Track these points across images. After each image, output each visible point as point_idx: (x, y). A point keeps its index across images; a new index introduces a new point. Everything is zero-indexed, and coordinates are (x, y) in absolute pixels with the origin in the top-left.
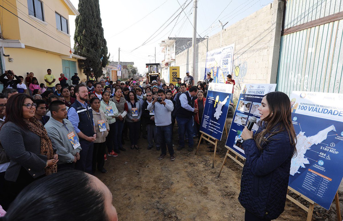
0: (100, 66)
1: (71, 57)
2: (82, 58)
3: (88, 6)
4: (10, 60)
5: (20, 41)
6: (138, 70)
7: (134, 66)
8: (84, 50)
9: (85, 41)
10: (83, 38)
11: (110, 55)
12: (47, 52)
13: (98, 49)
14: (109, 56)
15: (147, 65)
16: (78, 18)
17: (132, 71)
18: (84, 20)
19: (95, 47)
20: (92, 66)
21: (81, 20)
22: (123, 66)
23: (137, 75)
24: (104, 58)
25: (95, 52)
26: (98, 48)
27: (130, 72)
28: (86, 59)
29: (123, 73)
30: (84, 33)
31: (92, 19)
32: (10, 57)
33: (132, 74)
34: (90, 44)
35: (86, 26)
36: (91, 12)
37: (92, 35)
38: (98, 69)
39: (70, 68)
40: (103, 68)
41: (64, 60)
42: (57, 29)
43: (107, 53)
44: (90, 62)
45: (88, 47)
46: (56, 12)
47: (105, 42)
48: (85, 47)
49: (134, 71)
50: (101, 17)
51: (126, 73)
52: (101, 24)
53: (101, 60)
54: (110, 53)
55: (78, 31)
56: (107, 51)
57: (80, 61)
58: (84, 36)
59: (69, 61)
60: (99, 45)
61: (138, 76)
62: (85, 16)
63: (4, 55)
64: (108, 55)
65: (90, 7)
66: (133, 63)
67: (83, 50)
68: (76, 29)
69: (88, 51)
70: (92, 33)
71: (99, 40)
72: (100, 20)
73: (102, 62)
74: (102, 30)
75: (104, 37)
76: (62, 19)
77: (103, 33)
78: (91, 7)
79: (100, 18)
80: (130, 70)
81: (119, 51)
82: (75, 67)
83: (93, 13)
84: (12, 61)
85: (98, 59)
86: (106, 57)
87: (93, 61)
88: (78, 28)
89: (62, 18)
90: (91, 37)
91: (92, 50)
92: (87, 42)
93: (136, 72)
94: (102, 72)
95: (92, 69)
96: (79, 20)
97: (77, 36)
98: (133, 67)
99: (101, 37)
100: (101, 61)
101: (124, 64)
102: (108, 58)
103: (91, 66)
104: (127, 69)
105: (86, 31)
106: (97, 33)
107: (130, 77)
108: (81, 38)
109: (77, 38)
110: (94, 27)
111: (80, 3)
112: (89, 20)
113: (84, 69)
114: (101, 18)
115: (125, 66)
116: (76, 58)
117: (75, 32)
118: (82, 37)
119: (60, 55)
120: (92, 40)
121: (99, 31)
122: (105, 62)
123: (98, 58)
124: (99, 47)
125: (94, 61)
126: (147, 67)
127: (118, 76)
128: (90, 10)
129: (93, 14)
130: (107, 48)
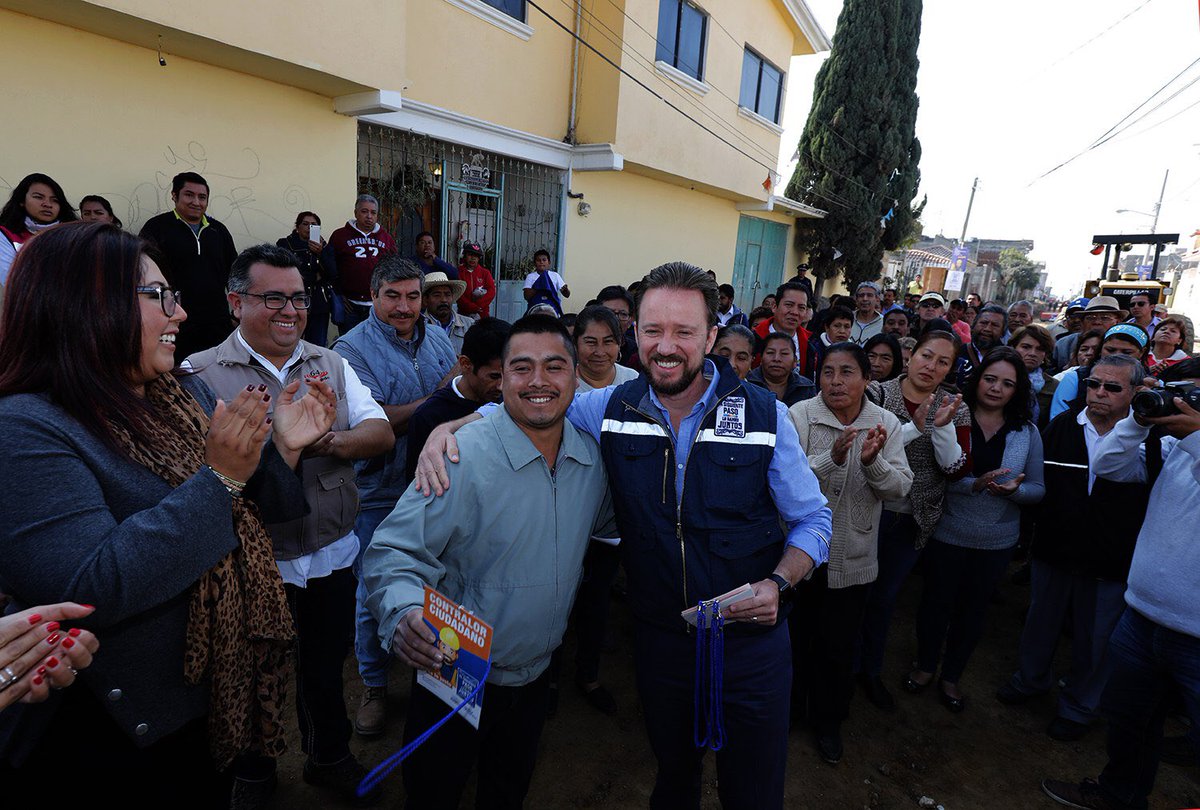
0: (873, 244)
1: (771, 207)
2: (811, 211)
3: (872, 15)
4: (582, 210)
5: (612, 147)
6: (1046, 274)
7: (1032, 257)
8: (826, 185)
9: (833, 150)
10: (829, 140)
11: (924, 203)
12: (694, 186)
13: (878, 177)
14: (921, 209)
15: (1101, 242)
16: (829, 66)
17: (1016, 276)
18: (847, 71)
19: (869, 170)
20: (840, 244)
21: (835, 73)
22: (981, 256)
23: (1037, 293)
24: (897, 212)
25: (863, 190)
26: (878, 172)
27: (1007, 279)
28: (827, 217)
29: (974, 281)
30: (839, 118)
31: (880, 61)
32: (585, 200)
33: (1014, 290)
34: (851, 159)
35: (850, 92)
36: (880, 38)
37: (865, 122)
38: (864, 253)
39: (763, 247)
40: (886, 254)
41: (748, 218)
42: (739, 106)
43: (914, 194)
44: (840, 225)
45: (841, 170)
46: (748, 49)
47: (914, 149)
48: (830, 173)
49: (1029, 278)
50: (918, 53)
51: (986, 281)
52: (913, 83)
53: (883, 222)
54: (926, 197)
55: (819, 113)
56: (917, 185)
57: (802, 222)
58: (837, 130)
59: (765, 222)
60: (886, 162)
61: (1043, 299)
62: (855, 55)
63: (569, 194)
64: (915, 203)
65: (879, 20)
66: (1028, 245)
67: (823, 182)
68: (813, 110)
69: (839, 185)
70: (870, 115)
71: (890, 143)
72: (914, 65)
73: (888, 230)
74: (910, 104)
75: (914, 133)
76: (764, 72)
77: (916, 114)
78: (885, 14)
79: (916, 57)
80: (1010, 271)
81: (974, 190)
82: (783, 244)
83: (888, 36)
84: (586, 213)
85: (869, 215)
86: (907, 208)
87: (848, 223)
88: (819, 103)
89: (765, 67)
90: (861, 132)
91: (855, 182)
92: (843, 152)
93: (1037, 281)
94: (880, 267)
95: (838, 255)
96: (831, 73)
97: (810, 135)
98: (1026, 260)
99: (902, 131)
100: (883, 225)
101: (988, 248)
102: (917, 214)
103: (840, 241)
104: (997, 267)
105: (846, 111)
106: (889, 115)
107: (1001, 298)
108: (822, 139)
109: (809, 142)
110: (882, 94)
111: (844, 9)
112: (866, 68)
113: (811, 254)
114: (918, 58)
115: (986, 254)
116: (788, 212)
117: (808, 121)
118: (826, 135)
119: (735, 199)
120: (861, 144)
121: (895, 108)
122: (902, 228)
123: (871, 211)
124: (884, 168)
125: (853, 225)
126: (1095, 252)
127: (947, 291)
128: (878, 30)
129: (886, 41)
130: (917, 174)
